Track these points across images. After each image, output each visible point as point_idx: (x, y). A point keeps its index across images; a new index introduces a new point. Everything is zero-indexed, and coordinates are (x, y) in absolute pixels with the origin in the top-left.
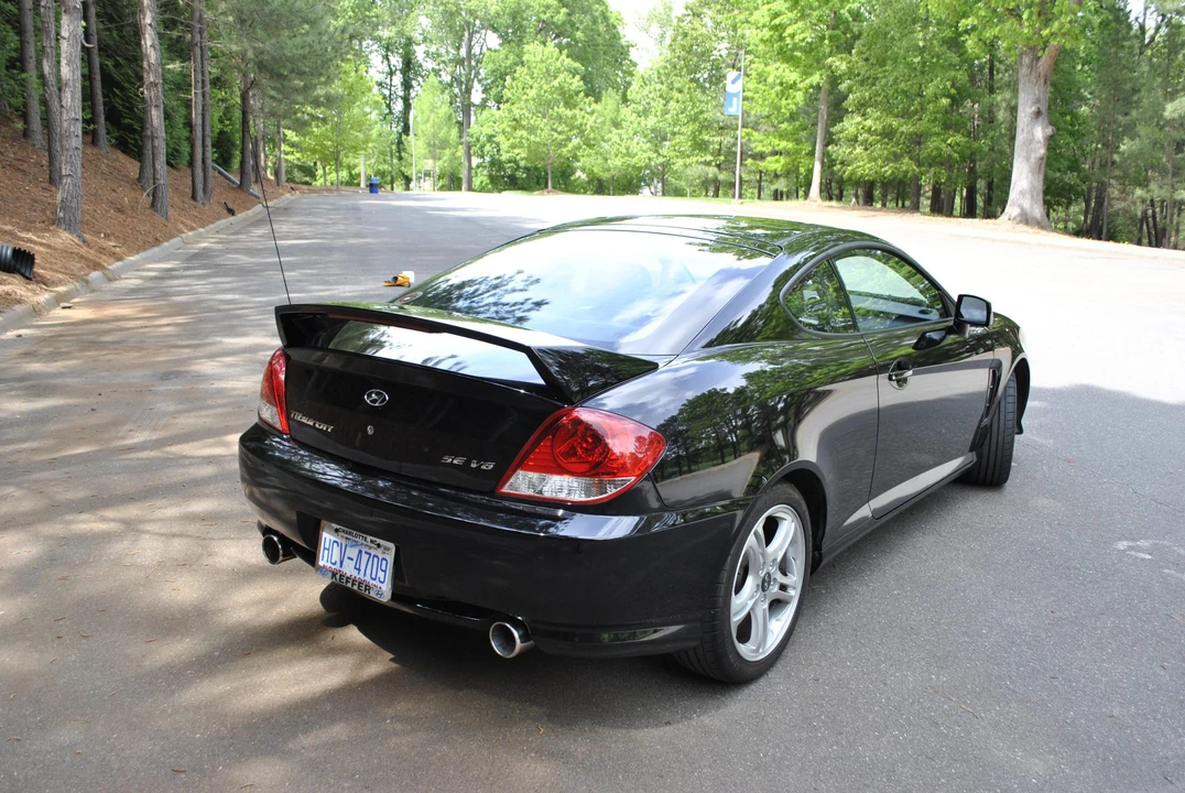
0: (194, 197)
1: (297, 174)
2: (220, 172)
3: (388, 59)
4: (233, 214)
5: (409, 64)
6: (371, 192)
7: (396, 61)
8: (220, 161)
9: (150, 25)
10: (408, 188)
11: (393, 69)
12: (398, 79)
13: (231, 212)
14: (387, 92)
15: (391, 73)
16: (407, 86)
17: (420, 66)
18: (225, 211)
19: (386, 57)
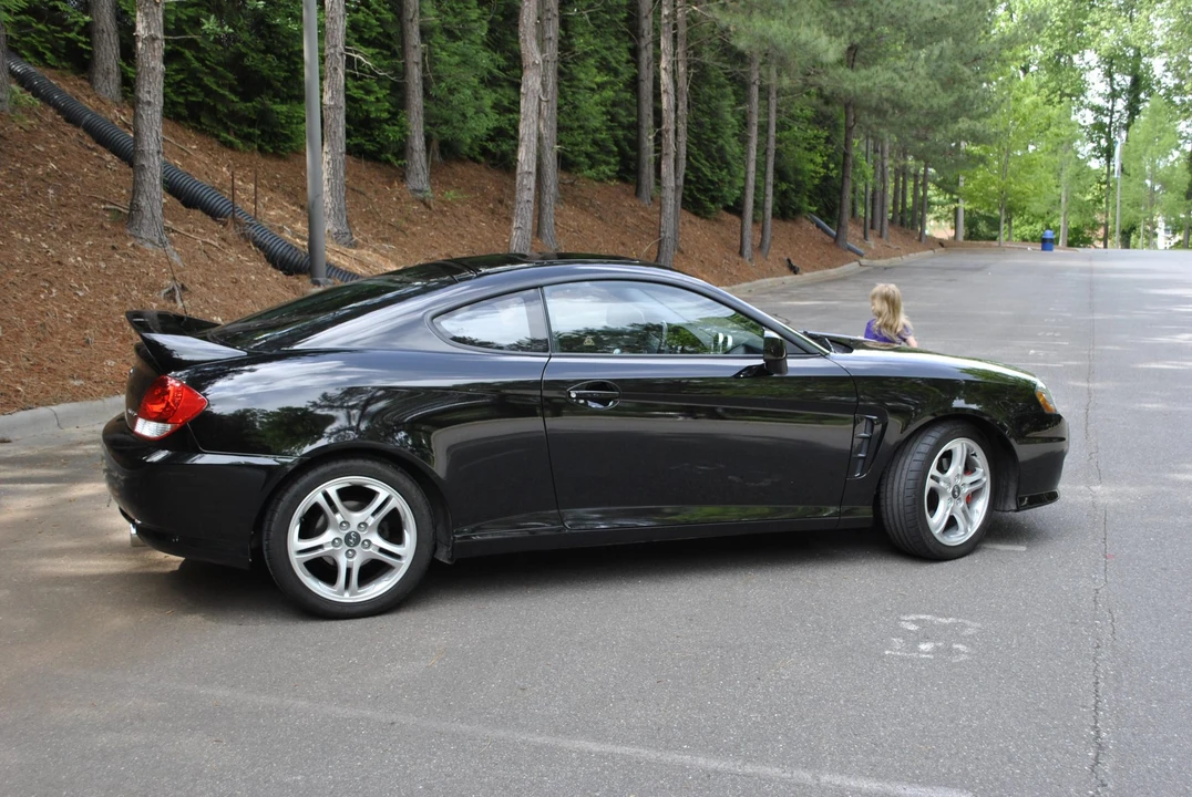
0: (741, 253)
1: (983, 227)
2: (818, 226)
3: (1112, 79)
4: (795, 273)
5: (1139, 83)
6: (1043, 249)
7: (1123, 80)
8: (823, 212)
9: (665, 69)
10: (1105, 246)
11: (1118, 88)
12: (1121, 104)
13: (794, 270)
14: (1106, 120)
15: (1114, 95)
16: (1133, 109)
17: (1159, 82)
18: (786, 269)
19: (1109, 74)
